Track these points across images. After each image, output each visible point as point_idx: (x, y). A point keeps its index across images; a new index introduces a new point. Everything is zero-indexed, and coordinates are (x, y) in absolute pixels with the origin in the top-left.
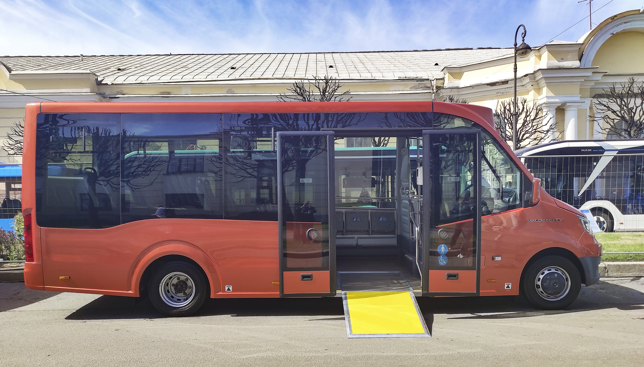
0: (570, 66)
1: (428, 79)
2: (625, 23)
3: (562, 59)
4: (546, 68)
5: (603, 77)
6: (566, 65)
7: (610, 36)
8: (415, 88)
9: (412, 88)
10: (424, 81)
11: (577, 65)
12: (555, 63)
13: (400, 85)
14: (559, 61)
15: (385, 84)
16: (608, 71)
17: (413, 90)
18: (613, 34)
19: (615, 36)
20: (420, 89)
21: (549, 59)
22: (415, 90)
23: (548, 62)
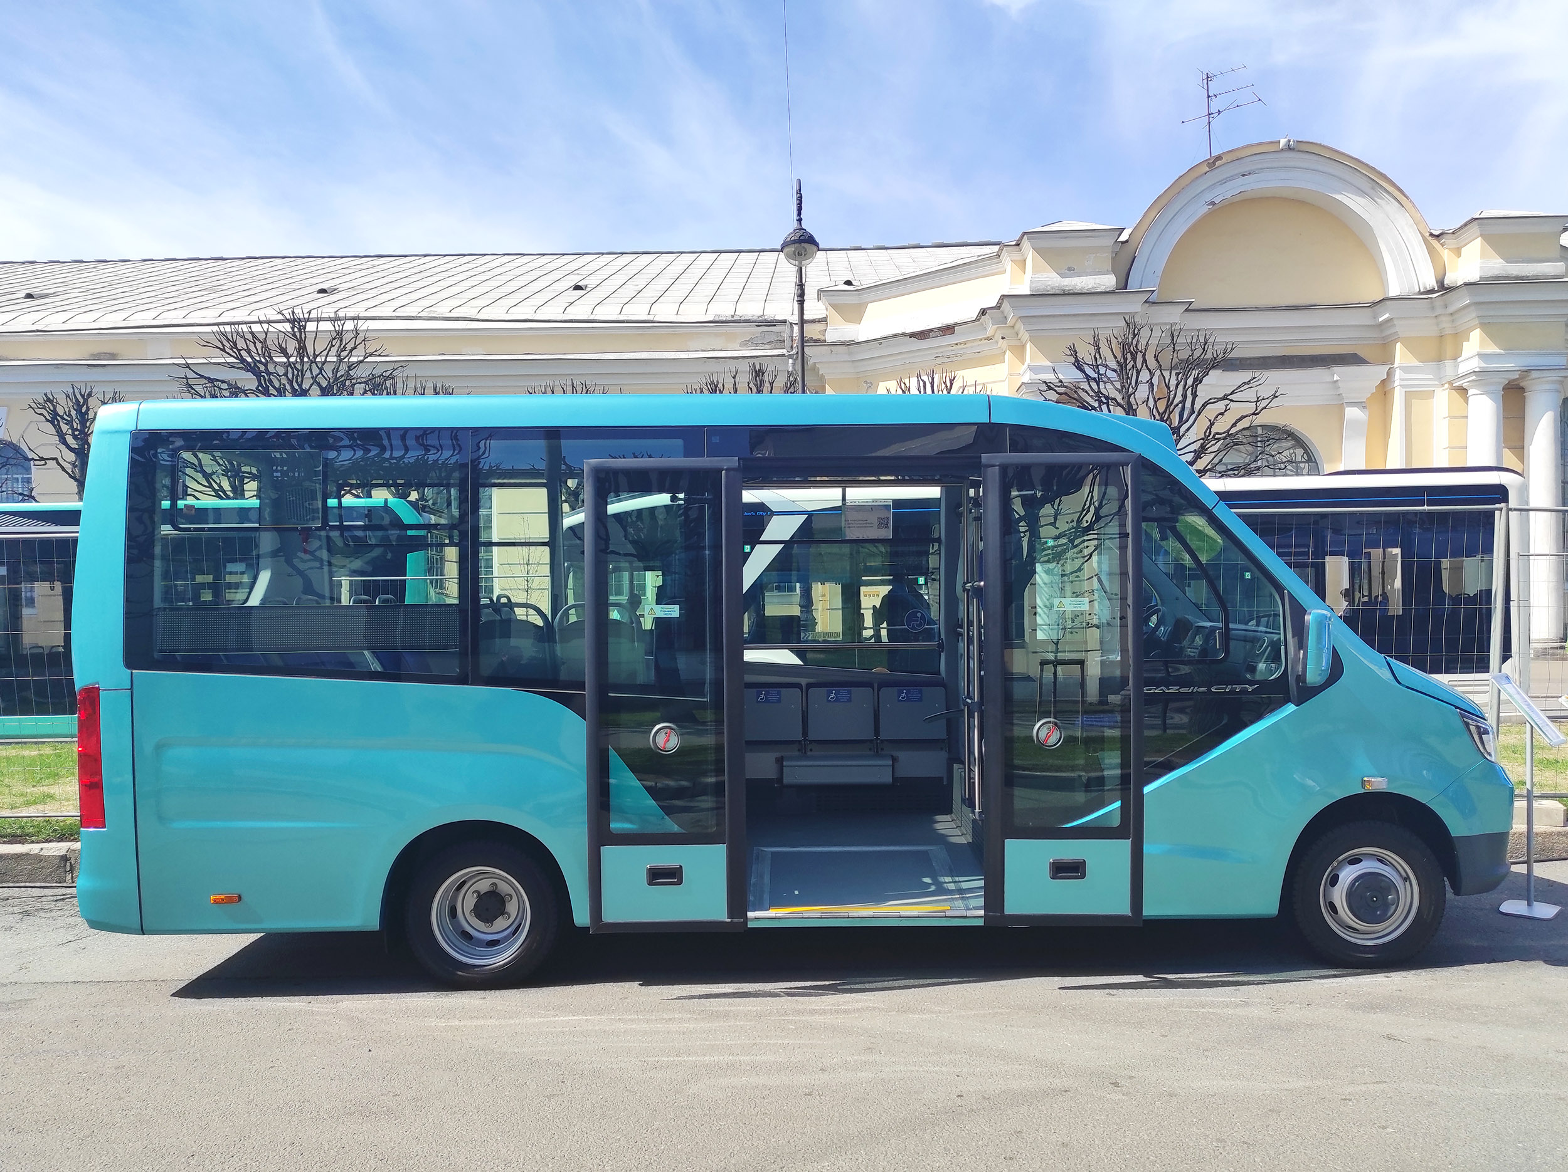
0: (1090, 286)
1: (785, 322)
2: (1243, 175)
3: (1070, 271)
4: (1028, 292)
5: (1187, 314)
6: (1079, 284)
7: (1206, 209)
8: (753, 343)
9: (745, 344)
10: (775, 325)
11: (1108, 284)
12: (1052, 280)
13: (717, 335)
14: (1063, 276)
15: (675, 334)
16: (1193, 300)
17: (750, 348)
18: (1213, 204)
19: (1218, 210)
20: (767, 346)
21: (1035, 271)
22: (753, 348)
23: (1033, 276)
